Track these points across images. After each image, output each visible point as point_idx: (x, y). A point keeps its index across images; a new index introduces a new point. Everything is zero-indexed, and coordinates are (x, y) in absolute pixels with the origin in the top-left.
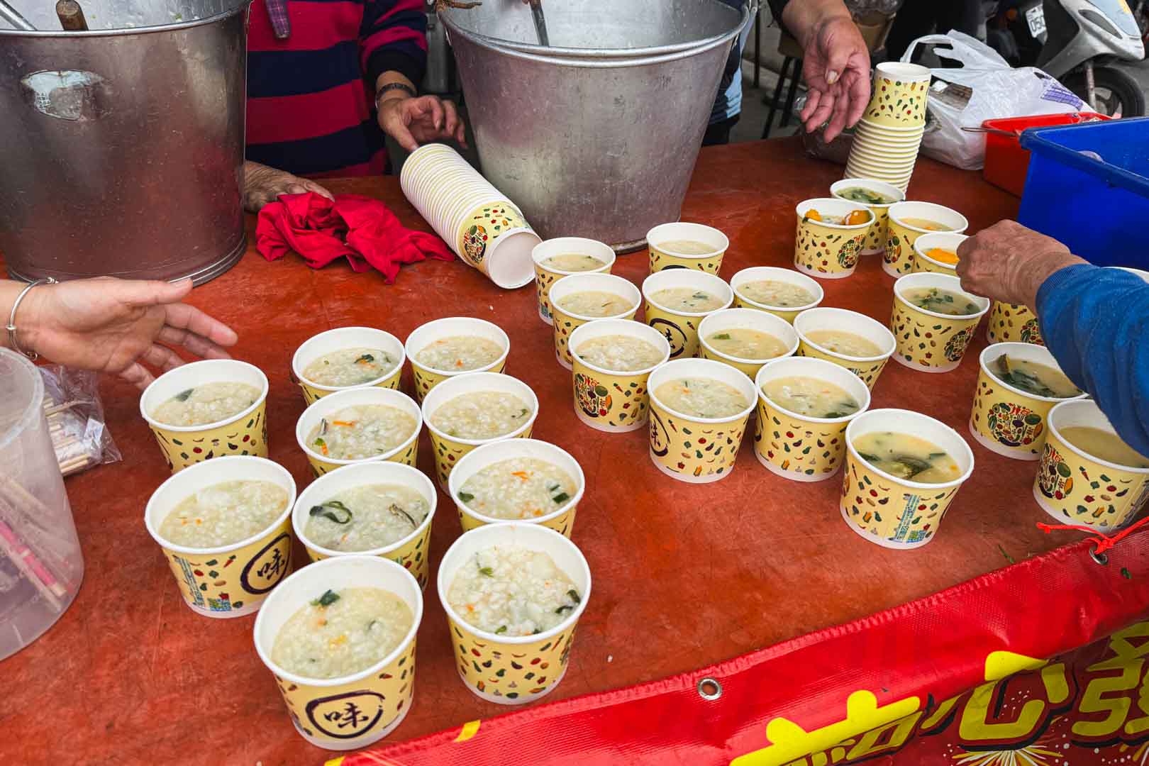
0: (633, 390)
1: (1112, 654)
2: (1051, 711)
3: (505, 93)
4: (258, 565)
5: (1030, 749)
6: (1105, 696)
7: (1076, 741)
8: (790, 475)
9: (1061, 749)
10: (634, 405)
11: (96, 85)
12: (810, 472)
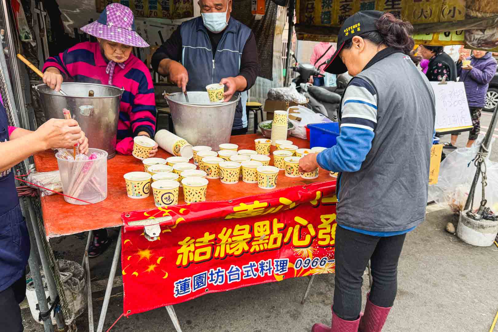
0: (216, 168)
1: (322, 223)
2: (312, 238)
3: (183, 114)
4: (146, 187)
5: (310, 248)
6: (324, 234)
7: (320, 246)
8: (249, 182)
9: (316, 248)
10: (217, 172)
11: (93, 108)
12: (253, 180)
